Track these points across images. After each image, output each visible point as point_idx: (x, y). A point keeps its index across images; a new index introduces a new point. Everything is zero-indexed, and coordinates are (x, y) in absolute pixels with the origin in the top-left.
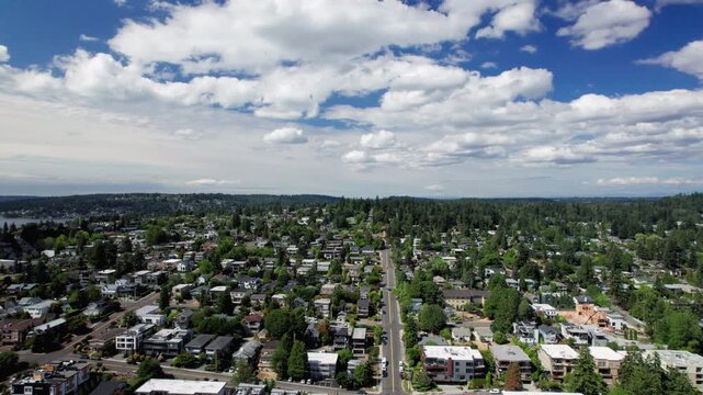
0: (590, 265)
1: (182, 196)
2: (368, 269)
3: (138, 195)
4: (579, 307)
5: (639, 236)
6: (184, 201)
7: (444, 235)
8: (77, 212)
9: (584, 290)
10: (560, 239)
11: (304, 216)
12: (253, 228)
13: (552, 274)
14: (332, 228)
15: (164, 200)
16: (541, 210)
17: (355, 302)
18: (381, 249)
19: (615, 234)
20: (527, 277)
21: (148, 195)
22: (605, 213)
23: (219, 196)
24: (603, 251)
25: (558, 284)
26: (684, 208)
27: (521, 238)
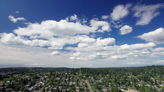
0: (129, 81)
1: (31, 68)
2: (84, 84)
3: (20, 68)
4: (129, 90)
5: (138, 75)
6: (32, 69)
7: (98, 76)
8: (4, 72)
9: (129, 87)
10: (122, 76)
11: (66, 72)
12: (55, 75)
13: (122, 84)
14: (72, 75)
15: (27, 69)
16: (117, 70)
17: (84, 90)
18: (85, 79)
19: (133, 75)
20: (117, 84)
21: (23, 68)
22: (130, 71)
23: (41, 68)
24: (131, 79)
25: (124, 85)
26: (146, 69)
27: (114, 76)
